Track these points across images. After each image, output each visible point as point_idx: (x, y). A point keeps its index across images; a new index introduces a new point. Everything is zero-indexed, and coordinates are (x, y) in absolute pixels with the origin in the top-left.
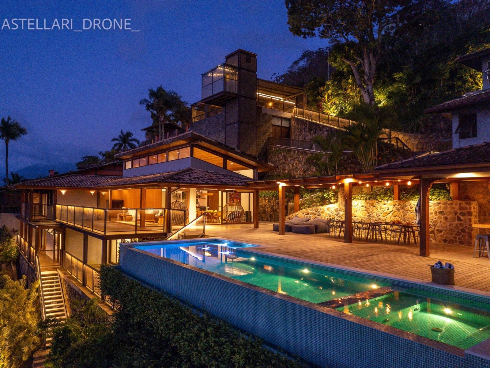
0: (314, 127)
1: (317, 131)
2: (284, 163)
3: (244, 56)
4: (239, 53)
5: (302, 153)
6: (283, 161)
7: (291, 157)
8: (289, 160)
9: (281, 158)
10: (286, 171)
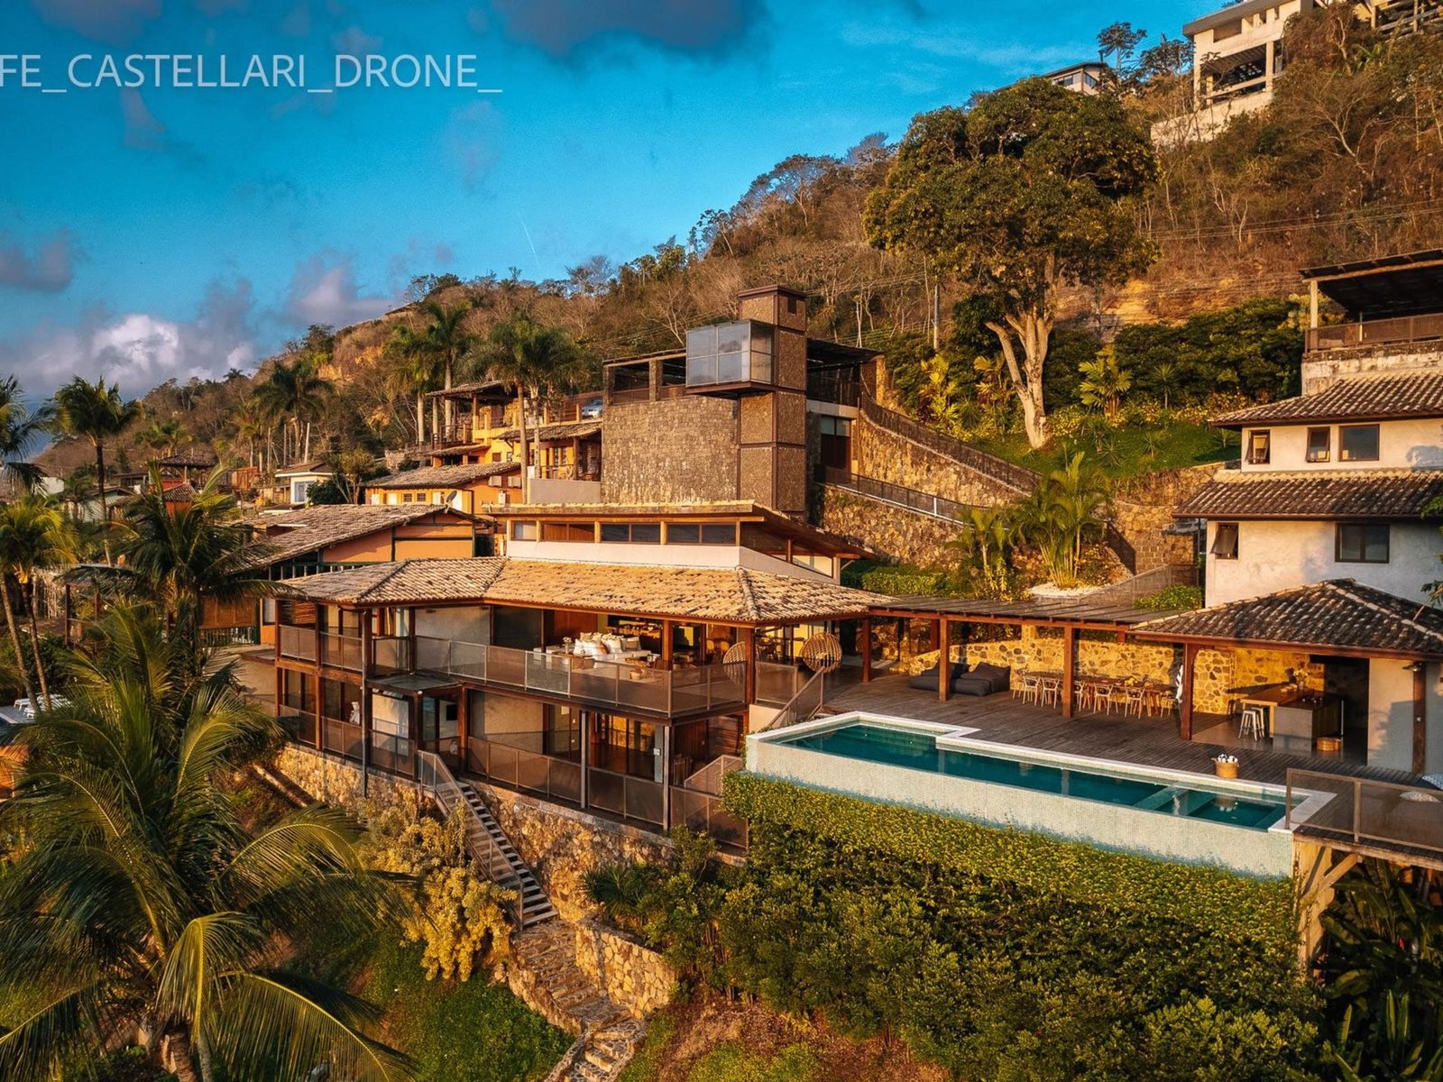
0: (925, 458)
1: (932, 468)
2: (858, 526)
3: (784, 300)
4: (776, 293)
5: (907, 516)
7: (878, 518)
9: (851, 516)
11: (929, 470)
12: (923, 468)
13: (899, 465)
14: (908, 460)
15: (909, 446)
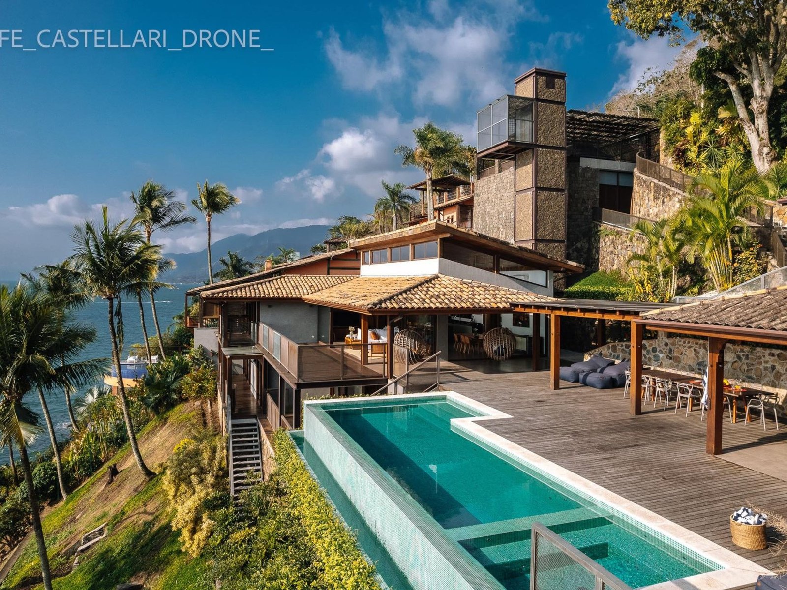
0: (662, 193)
1: (665, 200)
2: (612, 252)
3: (542, 79)
4: (534, 74)
5: (637, 240)
6: (611, 249)
7: (622, 244)
8: (619, 248)
9: (609, 244)
10: (615, 267)
11: (663, 202)
12: (660, 201)
13: (647, 201)
14: (652, 196)
15: (652, 185)
